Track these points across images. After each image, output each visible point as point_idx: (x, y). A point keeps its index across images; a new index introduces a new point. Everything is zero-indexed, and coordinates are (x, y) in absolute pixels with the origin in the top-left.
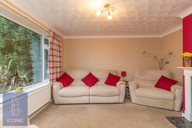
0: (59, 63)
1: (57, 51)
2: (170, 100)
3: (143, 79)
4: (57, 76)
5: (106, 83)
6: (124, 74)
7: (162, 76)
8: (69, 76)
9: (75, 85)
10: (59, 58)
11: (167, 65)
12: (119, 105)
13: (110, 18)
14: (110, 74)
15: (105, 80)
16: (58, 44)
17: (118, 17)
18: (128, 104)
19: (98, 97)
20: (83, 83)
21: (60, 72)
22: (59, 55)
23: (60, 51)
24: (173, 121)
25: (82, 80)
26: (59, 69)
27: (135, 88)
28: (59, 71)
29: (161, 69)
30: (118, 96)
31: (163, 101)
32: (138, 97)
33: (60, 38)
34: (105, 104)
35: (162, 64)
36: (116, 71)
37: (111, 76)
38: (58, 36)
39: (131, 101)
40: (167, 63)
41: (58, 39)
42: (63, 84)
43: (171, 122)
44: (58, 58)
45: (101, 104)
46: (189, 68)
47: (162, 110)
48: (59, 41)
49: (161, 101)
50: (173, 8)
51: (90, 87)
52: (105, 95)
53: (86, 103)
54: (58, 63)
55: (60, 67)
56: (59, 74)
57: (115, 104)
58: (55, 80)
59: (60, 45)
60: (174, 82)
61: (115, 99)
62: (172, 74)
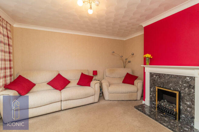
0: (8, 62)
1: (5, 44)
2: (134, 92)
3: (113, 77)
4: (5, 81)
5: (78, 84)
6: (95, 73)
7: (127, 73)
8: (27, 79)
9: (38, 91)
10: (8, 54)
11: (129, 64)
12: (95, 104)
13: (90, 12)
14: (82, 73)
15: (77, 81)
16: (5, 33)
17: (97, 13)
18: (102, 102)
19: (71, 101)
20: (50, 87)
21: (11, 76)
22: (8, 50)
23: (9, 45)
24: (139, 108)
25: (48, 84)
26: (8, 71)
27: (108, 86)
28: (8, 74)
29: (125, 67)
30: (93, 96)
31: (130, 94)
32: (111, 94)
33: (8, 25)
34: (80, 107)
35: (125, 63)
36: (88, 70)
37: (83, 76)
38: (5, 22)
39: (104, 98)
40: (129, 62)
41: (5, 26)
42: (18, 91)
43: (139, 110)
44: (6, 54)
45: (76, 109)
46: (149, 66)
47: (130, 102)
48: (7, 29)
49: (129, 94)
50: (141, 16)
51: (60, 90)
52: (81, 97)
53: (57, 110)
54: (6, 62)
55: (10, 68)
56: (8, 78)
57: (90, 105)
58: (3, 87)
59: (9, 36)
60: (136, 78)
61: (90, 100)
62: (133, 71)
